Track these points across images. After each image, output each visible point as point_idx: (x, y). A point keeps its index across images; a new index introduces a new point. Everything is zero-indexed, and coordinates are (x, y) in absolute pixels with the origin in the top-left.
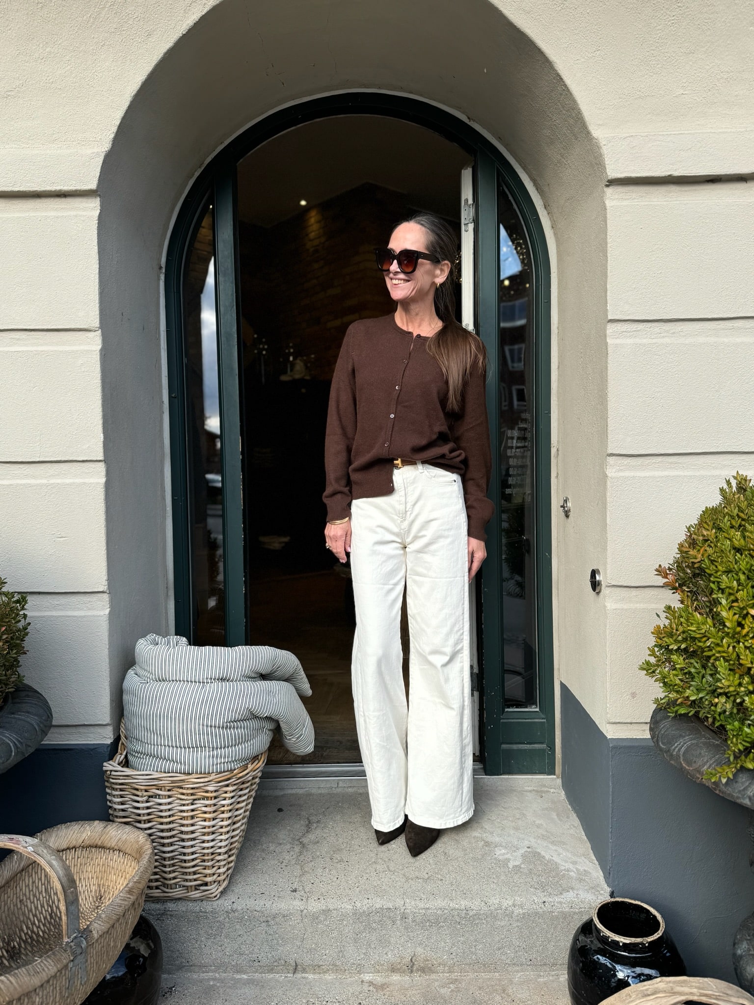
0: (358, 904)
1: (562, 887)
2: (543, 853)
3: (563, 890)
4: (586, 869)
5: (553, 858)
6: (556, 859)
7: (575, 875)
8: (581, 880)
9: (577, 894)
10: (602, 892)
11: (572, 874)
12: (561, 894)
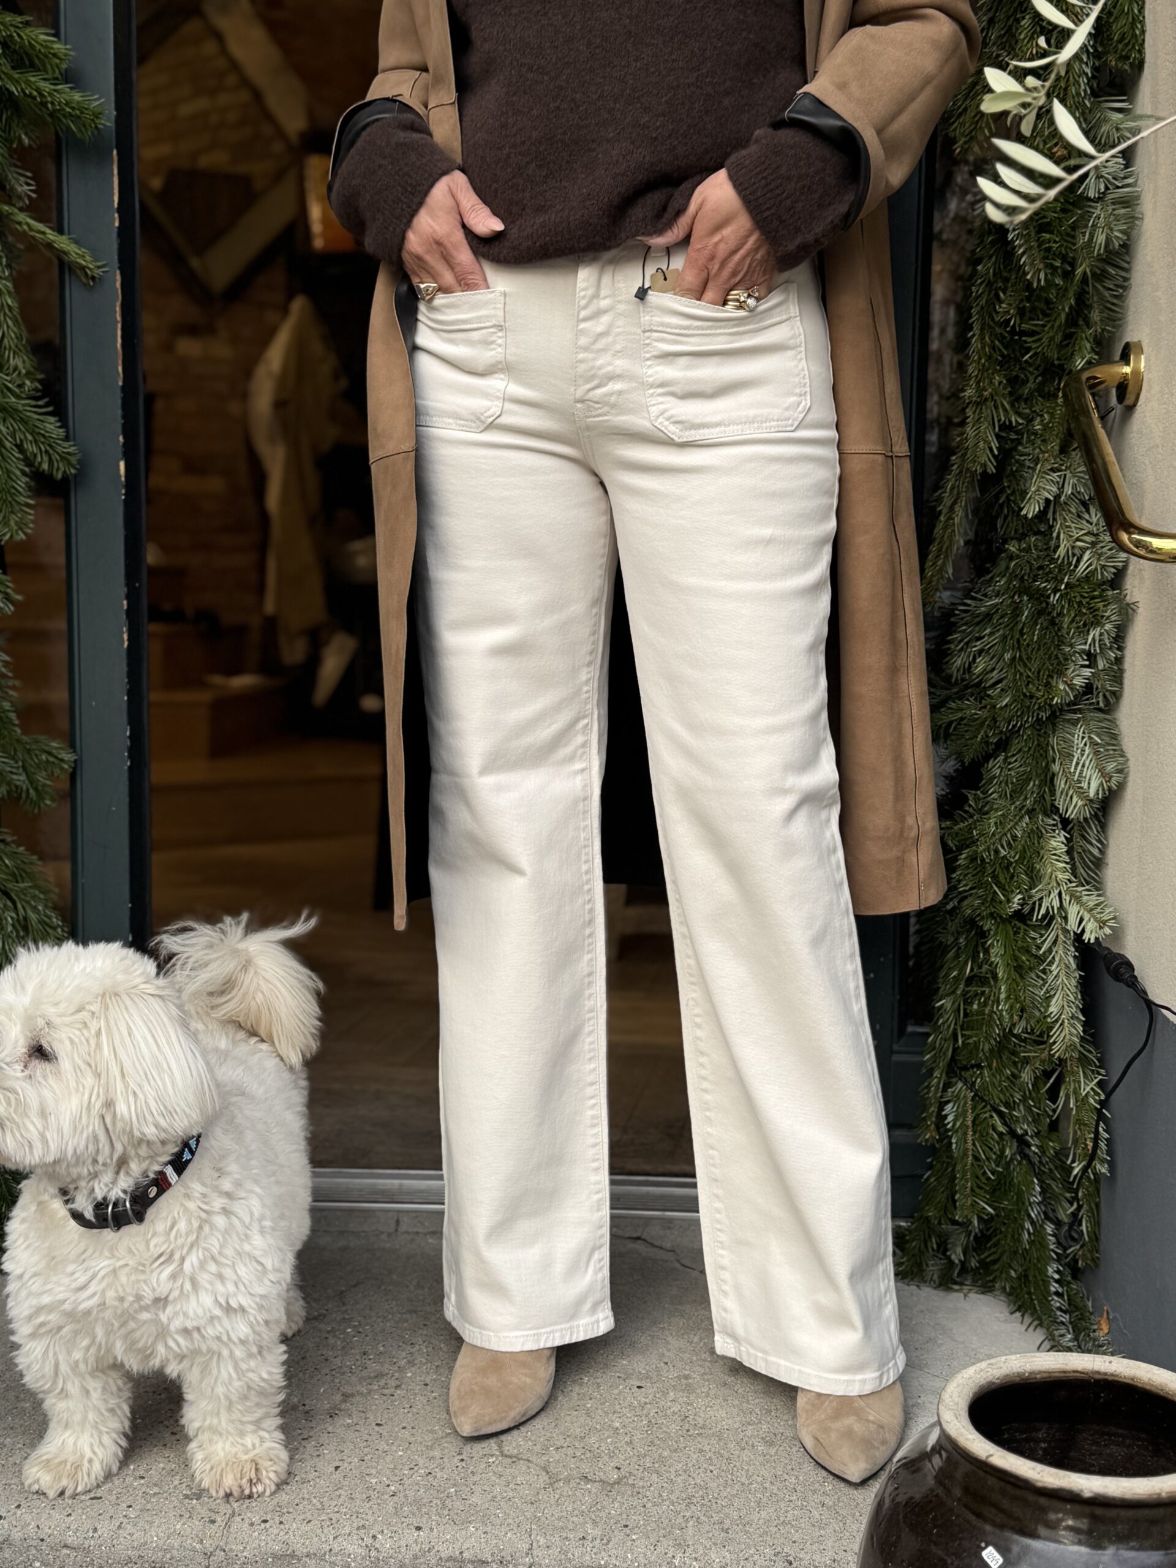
0: (385, 1544)
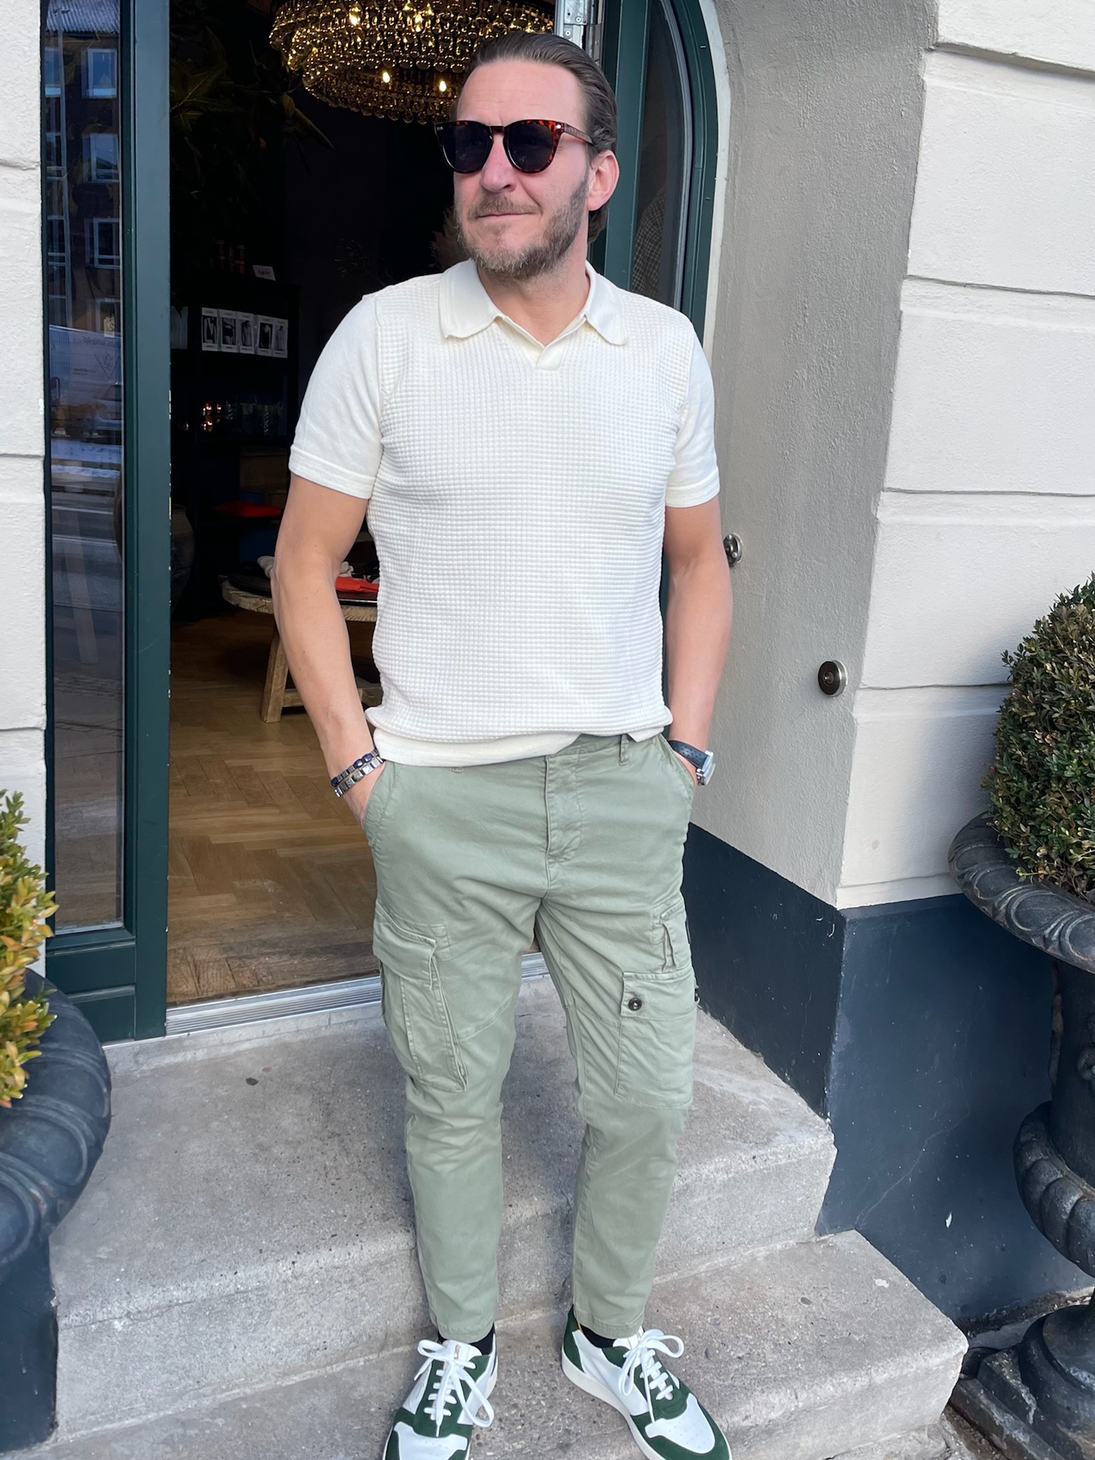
1: (764, 1130)
2: (706, 1082)
3: (769, 1134)
4: (776, 1096)
5: (726, 1089)
6: (729, 1088)
7: (768, 1109)
8: (781, 1115)
9: (790, 1137)
10: (817, 1127)
11: (762, 1107)
12: (769, 1140)
